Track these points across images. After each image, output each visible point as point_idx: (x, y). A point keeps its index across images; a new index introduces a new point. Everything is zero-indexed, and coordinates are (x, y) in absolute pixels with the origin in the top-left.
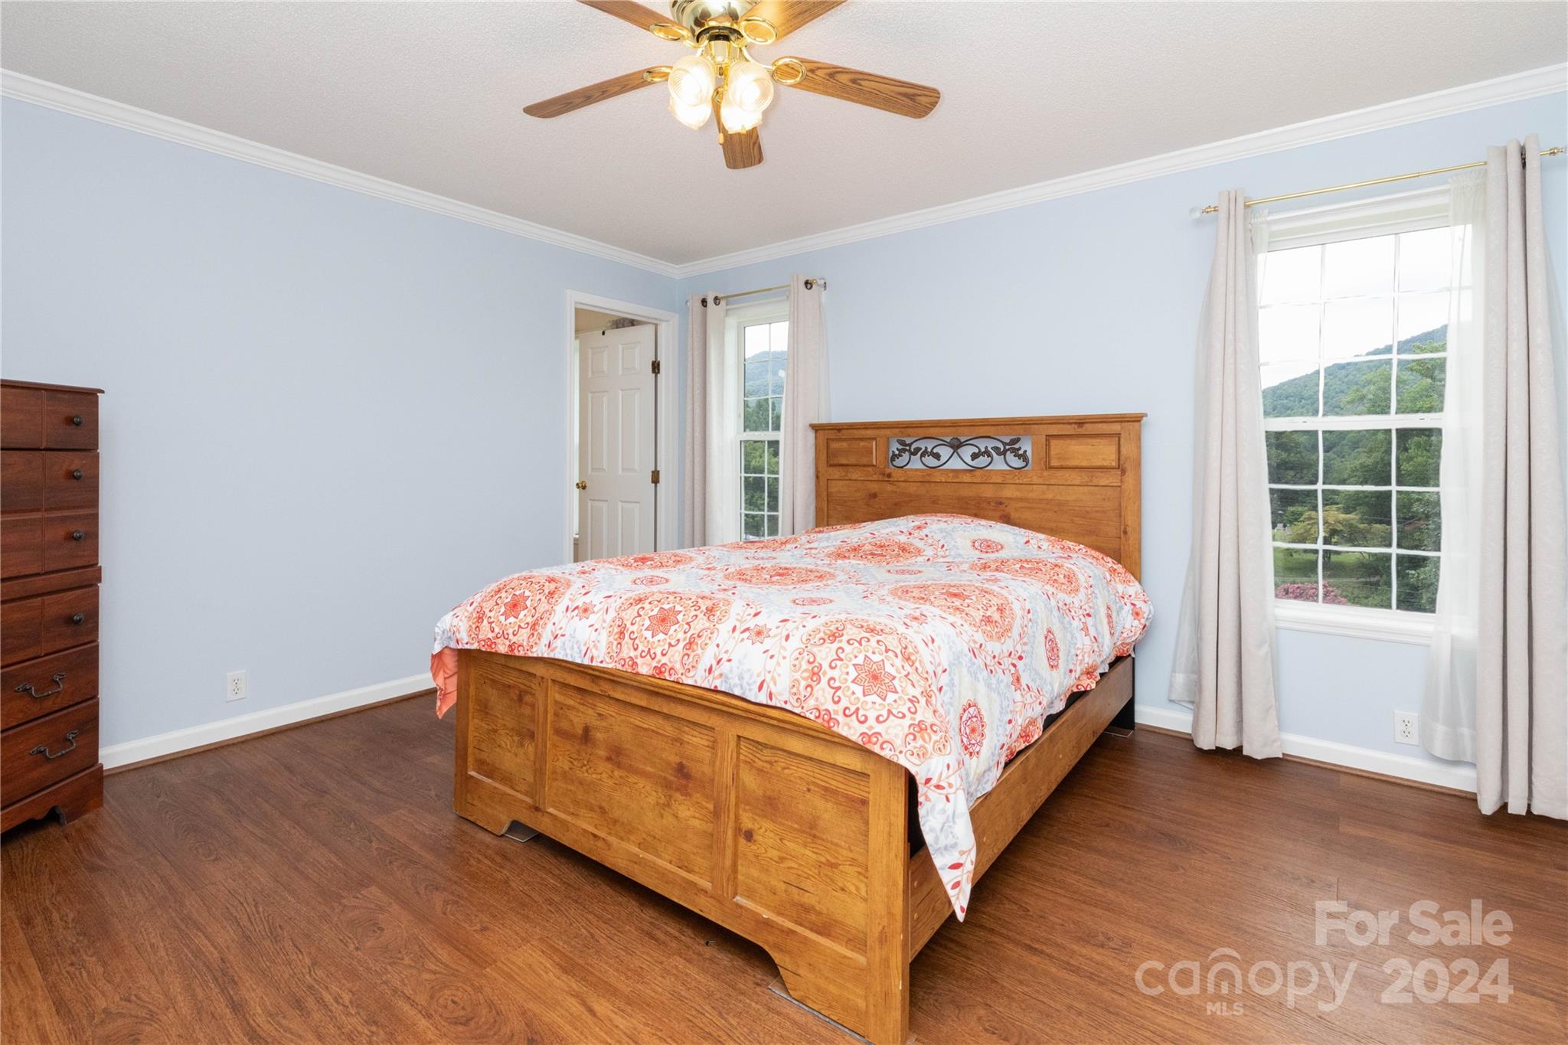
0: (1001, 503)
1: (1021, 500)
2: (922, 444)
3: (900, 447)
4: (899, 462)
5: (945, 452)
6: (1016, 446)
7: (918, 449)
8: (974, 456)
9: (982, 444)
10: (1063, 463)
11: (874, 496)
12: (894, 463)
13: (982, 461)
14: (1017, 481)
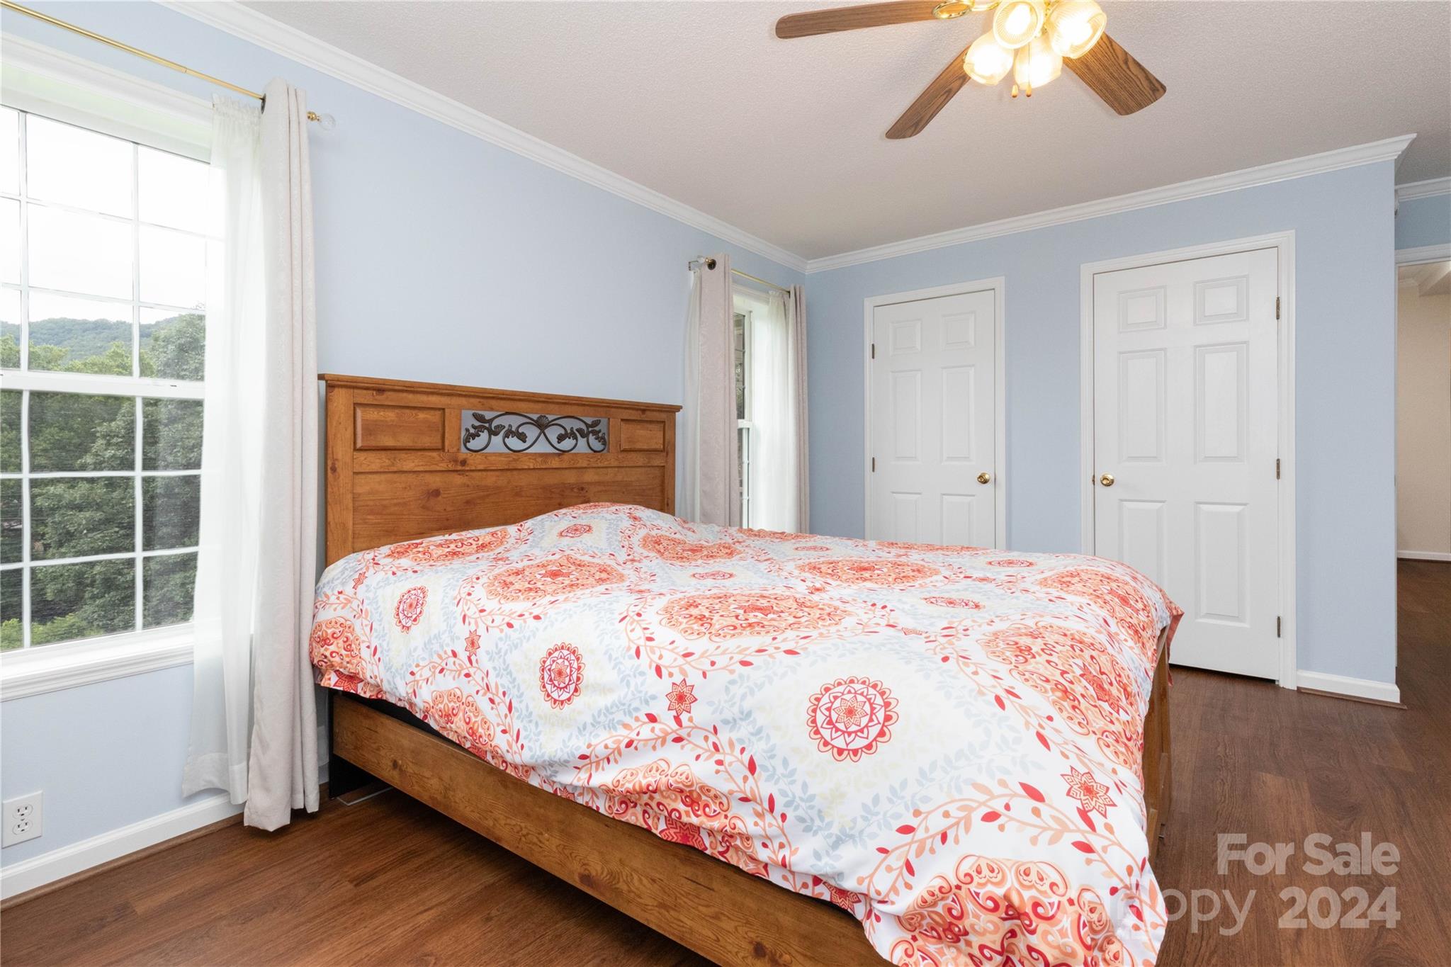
0: (582, 489)
1: (599, 483)
2: (506, 421)
3: (477, 424)
4: (475, 444)
5: (532, 432)
6: (597, 429)
7: (500, 427)
8: (561, 438)
9: (570, 424)
10: (633, 446)
11: (436, 493)
12: (468, 445)
13: (567, 444)
14: (600, 465)
